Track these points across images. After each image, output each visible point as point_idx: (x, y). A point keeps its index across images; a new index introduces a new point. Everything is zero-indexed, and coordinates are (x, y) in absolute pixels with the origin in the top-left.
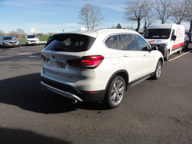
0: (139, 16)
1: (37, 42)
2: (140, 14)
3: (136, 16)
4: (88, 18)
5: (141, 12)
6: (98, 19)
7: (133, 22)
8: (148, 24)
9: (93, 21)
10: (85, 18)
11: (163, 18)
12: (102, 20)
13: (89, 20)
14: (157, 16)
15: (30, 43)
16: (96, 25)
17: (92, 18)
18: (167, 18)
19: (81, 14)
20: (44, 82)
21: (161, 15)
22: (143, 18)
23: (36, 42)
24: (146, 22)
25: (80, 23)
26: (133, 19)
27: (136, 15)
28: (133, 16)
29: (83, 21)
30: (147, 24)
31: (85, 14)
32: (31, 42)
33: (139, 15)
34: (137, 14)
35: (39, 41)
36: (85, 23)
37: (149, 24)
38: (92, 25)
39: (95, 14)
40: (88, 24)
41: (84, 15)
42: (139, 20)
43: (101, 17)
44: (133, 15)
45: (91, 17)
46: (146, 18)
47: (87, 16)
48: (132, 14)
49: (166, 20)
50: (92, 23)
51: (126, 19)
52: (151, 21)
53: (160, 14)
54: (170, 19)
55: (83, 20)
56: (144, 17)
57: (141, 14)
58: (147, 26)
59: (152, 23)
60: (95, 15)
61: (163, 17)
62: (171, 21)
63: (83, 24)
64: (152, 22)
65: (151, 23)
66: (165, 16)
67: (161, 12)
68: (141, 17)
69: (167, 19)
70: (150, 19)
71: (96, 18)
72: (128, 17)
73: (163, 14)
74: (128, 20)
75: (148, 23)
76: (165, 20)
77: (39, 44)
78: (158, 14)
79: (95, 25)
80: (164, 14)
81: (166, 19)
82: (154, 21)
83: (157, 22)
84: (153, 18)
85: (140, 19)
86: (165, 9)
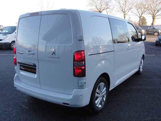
5: (102, 4)
21: (122, 8)
34: (98, 6)
67: (122, 5)
69: (128, 12)
73: (124, 7)
76: (126, 13)
86: (126, 2)
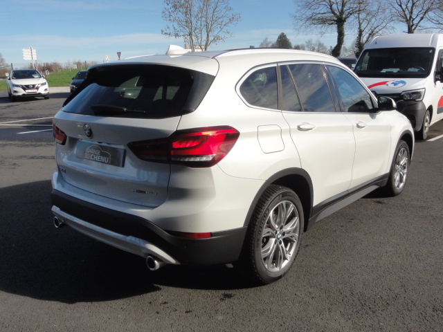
0: (342, 12)
1: (42, 90)
2: (343, 5)
3: (333, 13)
4: (193, 19)
6: (220, 20)
7: (323, 30)
8: (367, 35)
9: (207, 26)
10: (183, 17)
11: (411, 17)
12: (235, 22)
13: (194, 22)
14: (394, 10)
15: (20, 94)
16: (217, 38)
17: (204, 19)
18: (421, 16)
19: (170, 5)
20: (61, 209)
22: (352, 18)
23: (37, 88)
24: (362, 28)
25: (168, 32)
26: (323, 21)
27: (331, 8)
28: (322, 12)
29: (176, 27)
30: (364, 34)
31: (181, 6)
32: (24, 89)
33: (340, 8)
35: (46, 86)
36: (182, 34)
37: (370, 34)
38: (204, 37)
39: (213, 5)
40: (190, 34)
41: (181, 9)
42: (340, 22)
43: (230, 14)
44: (323, 9)
45: (200, 15)
46: (363, 16)
47: (188, 12)
48: (322, 7)
49: (421, 24)
50: (204, 31)
51: (304, 21)
52: (375, 25)
53: (401, 6)
54: (430, 20)
55: (176, 25)
56: (356, 15)
57: (348, 6)
58: (364, 39)
59: (380, 32)
60: (212, 10)
61: (411, 13)
62: (435, 26)
63: (177, 35)
64: (380, 28)
65: (377, 30)
66: (415, 12)
68: (346, 13)
70: (373, 20)
71: (215, 18)
72: (309, 13)
74: (308, 23)
75: (366, 30)
77: (46, 97)
78: (397, 6)
79: (211, 38)
80: (413, 4)
81: (418, 19)
82: (384, 24)
83: (393, 28)
84: (380, 16)
85: (345, 21)
